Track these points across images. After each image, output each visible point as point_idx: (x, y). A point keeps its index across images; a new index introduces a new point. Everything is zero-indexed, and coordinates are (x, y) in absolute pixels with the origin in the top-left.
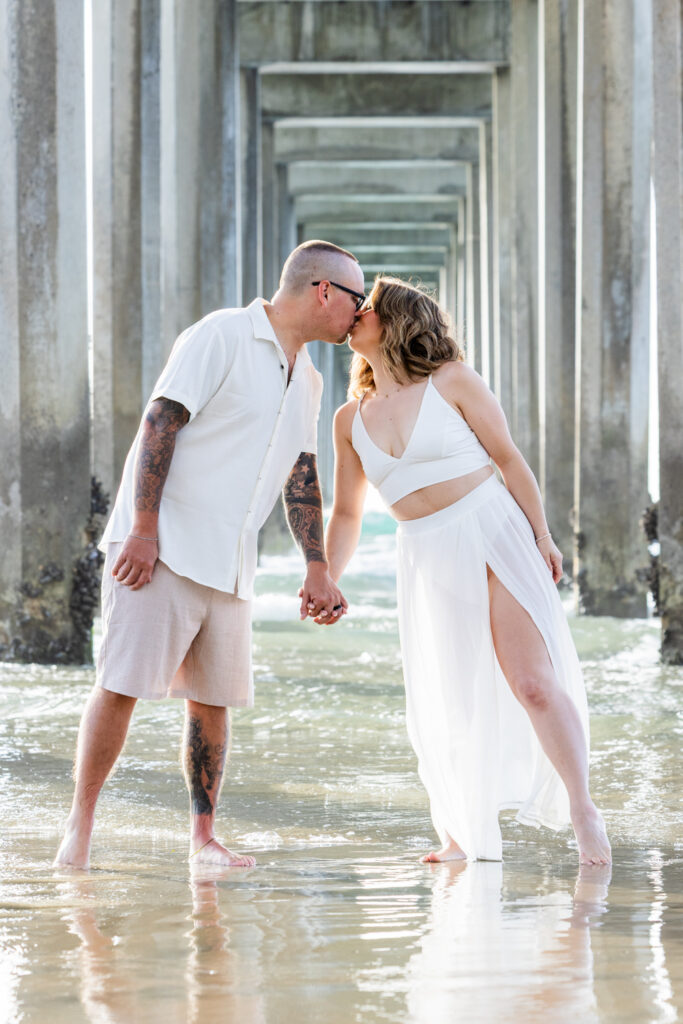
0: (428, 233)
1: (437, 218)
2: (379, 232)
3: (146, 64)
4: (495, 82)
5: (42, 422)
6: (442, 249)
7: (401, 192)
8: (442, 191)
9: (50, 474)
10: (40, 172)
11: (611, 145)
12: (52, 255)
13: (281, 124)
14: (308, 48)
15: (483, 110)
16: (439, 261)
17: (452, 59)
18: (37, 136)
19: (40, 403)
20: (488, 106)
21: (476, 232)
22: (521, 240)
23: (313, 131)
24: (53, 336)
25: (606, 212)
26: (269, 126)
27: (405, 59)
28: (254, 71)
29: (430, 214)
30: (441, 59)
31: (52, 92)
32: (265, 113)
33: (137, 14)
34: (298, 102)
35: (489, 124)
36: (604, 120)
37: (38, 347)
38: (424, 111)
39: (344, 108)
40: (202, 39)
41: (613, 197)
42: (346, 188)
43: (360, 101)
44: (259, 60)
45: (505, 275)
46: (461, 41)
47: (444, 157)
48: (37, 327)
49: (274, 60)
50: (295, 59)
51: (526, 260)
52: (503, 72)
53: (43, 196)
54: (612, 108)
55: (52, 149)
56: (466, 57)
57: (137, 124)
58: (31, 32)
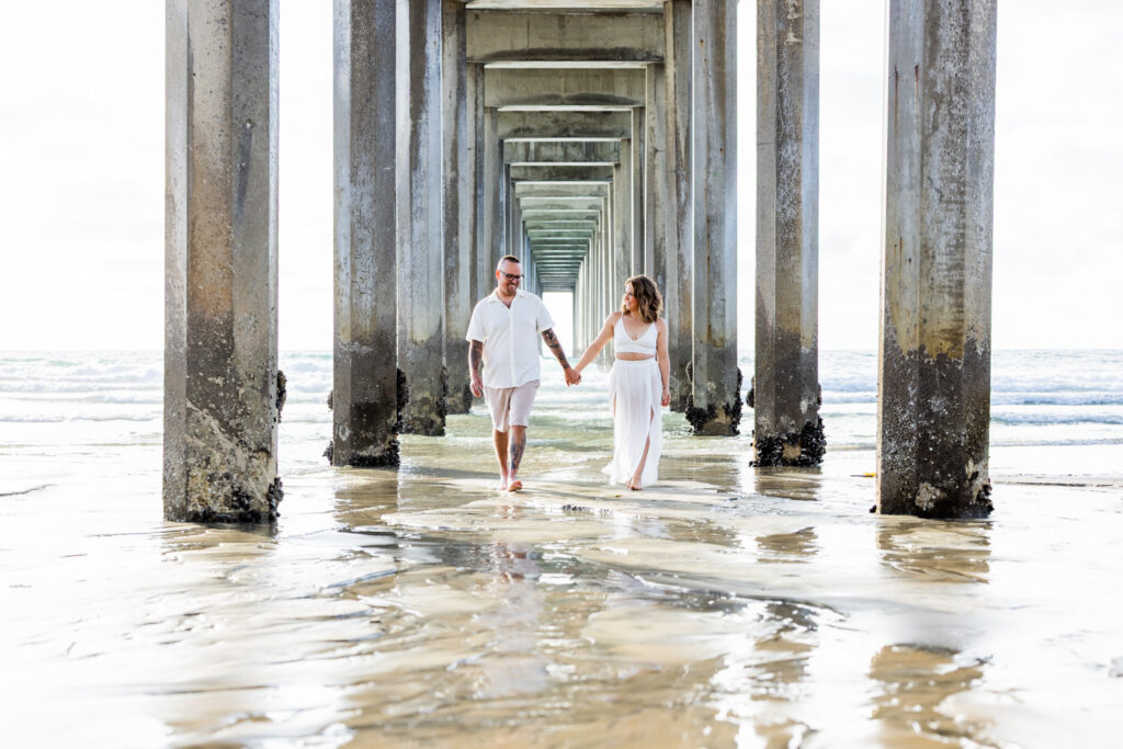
0: (583, 224)
1: (588, 218)
2: (560, 224)
3: (479, 192)
4: (614, 170)
5: (454, 336)
6: (591, 231)
7: (572, 208)
8: (590, 208)
9: (456, 354)
10: (453, 248)
11: (657, 223)
12: (457, 278)
13: (517, 183)
14: (532, 156)
15: (609, 177)
16: (588, 235)
17: (595, 161)
18: (452, 236)
19: (453, 329)
20: (612, 176)
21: (606, 229)
22: (625, 245)
23: (532, 186)
24: (458, 306)
25: (655, 249)
26: (514, 185)
27: (575, 161)
28: (509, 166)
29: (584, 216)
30: (591, 161)
31: (457, 220)
32: (513, 179)
33: (475, 173)
34: (526, 174)
35: (612, 184)
36: (655, 213)
37: (452, 310)
38: (583, 179)
39: (547, 176)
40: (494, 169)
41: (658, 244)
42: (545, 206)
43: (554, 174)
44: (511, 161)
45: (619, 256)
46: (599, 153)
47: (591, 195)
48: (452, 303)
49: (517, 161)
50: (527, 161)
51: (626, 253)
52: (617, 166)
53: (454, 257)
54: (658, 210)
55: (457, 240)
56: (602, 160)
57: (475, 215)
58: (450, 199)
